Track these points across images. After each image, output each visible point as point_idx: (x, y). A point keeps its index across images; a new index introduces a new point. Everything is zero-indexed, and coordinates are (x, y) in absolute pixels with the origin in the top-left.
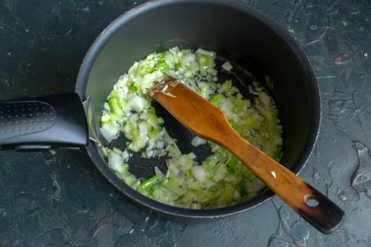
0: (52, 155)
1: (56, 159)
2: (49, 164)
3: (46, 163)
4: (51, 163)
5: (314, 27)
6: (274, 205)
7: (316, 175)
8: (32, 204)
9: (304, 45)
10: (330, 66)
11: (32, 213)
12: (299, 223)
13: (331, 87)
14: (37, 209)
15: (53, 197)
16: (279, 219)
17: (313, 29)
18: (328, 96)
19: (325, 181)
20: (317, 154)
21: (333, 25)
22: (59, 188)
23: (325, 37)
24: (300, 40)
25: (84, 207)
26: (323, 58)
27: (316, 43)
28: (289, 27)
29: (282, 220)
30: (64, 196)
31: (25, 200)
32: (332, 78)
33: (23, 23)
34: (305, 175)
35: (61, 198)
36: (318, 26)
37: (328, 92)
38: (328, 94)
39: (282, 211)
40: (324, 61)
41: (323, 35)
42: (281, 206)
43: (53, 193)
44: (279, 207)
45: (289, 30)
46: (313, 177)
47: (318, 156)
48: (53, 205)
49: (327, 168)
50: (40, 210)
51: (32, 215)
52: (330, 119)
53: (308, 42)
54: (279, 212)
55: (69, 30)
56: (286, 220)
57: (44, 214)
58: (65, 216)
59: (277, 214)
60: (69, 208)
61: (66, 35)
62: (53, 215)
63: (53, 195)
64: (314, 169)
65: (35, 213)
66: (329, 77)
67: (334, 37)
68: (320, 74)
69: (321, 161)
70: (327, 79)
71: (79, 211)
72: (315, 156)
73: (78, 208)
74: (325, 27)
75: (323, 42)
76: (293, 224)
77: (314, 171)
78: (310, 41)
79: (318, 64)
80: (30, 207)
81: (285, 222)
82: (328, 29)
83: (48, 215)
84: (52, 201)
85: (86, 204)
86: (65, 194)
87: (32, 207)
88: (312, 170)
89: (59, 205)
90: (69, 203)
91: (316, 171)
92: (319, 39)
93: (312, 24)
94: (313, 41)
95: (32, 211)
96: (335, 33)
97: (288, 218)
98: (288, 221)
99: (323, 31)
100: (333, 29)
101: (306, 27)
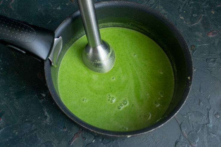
0: (43, 97)
1: (46, 99)
2: (42, 102)
3: (40, 102)
4: (43, 101)
5: (195, 15)
6: (177, 122)
7: (201, 103)
8: (33, 127)
9: (189, 26)
10: (206, 38)
11: (33, 132)
12: (193, 132)
13: (207, 50)
14: (36, 129)
15: (45, 122)
16: (180, 131)
17: (195, 16)
18: (205, 56)
19: (207, 107)
20: (201, 91)
21: (206, 14)
22: (49, 117)
23: (202, 21)
24: (187, 23)
25: (64, 127)
26: (201, 34)
27: (197, 24)
28: (180, 15)
29: (182, 131)
30: (51, 121)
31: (28, 124)
32: (207, 45)
33: (21, 18)
34: (194, 103)
35: (50, 122)
36: (197, 14)
37: (205, 53)
38: (205, 55)
39: (182, 125)
40: (202, 35)
41: (200, 20)
42: (182, 123)
43: (45, 119)
44: (180, 123)
45: (180, 17)
46: (199, 104)
47: (201, 92)
48: (46, 127)
49: (207, 99)
50: (38, 130)
51: (33, 133)
52: (207, 69)
53: (192, 24)
54: (180, 126)
55: (49, 21)
56: (185, 131)
57: (41, 133)
58: (53, 133)
59: (179, 127)
60: (55, 129)
61: (47, 24)
62: (46, 133)
63: (45, 121)
64: (200, 100)
65: (35, 132)
66: (205, 45)
67: (207, 21)
68: (200, 43)
69: (204, 95)
70: (205, 46)
71: (61, 130)
72: (200, 92)
73: (61, 128)
74: (201, 15)
75: (201, 24)
76: (189, 133)
77: (200, 101)
78: (193, 24)
79: (198, 37)
80: (32, 128)
81: (184, 132)
82: (203, 16)
83: (43, 133)
84: (44, 124)
85: (65, 126)
86: (52, 120)
87: (33, 129)
88: (198, 101)
89: (49, 127)
90: (55, 126)
91: (201, 101)
92: (199, 22)
93: (194, 13)
94: (195, 23)
95: (33, 131)
96: (207, 18)
97: (186, 130)
98: (186, 131)
99: (200, 17)
100: (206, 16)
101: (191, 15)
